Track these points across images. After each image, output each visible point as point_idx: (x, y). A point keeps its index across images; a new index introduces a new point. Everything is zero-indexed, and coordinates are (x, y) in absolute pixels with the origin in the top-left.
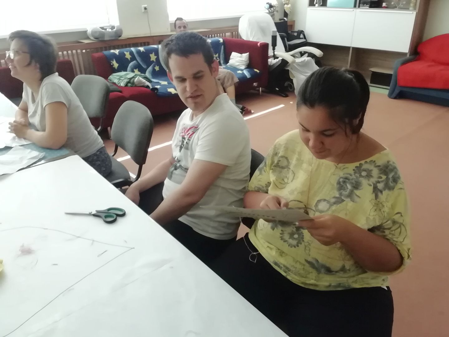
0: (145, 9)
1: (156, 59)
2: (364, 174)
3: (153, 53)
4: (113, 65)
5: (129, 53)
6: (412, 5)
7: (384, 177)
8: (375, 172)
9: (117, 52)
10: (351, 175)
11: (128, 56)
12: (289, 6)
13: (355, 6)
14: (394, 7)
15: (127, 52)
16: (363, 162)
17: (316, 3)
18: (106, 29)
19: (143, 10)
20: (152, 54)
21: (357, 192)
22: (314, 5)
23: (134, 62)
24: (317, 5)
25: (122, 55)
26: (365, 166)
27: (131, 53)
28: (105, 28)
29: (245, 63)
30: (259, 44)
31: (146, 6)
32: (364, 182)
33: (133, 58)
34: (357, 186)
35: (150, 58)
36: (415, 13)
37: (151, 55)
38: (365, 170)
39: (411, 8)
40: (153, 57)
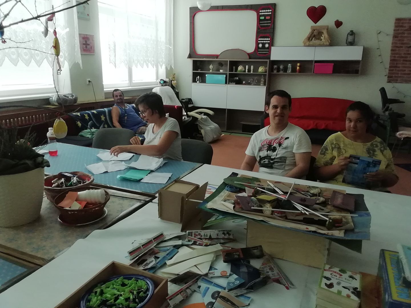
0: (89, 81)
1: (105, 119)
2: (374, 146)
3: (103, 115)
4: (78, 124)
5: (87, 115)
6: (262, 82)
7: (382, 145)
8: (379, 144)
9: (79, 114)
10: (370, 147)
11: (87, 117)
12: (175, 82)
13: (226, 83)
14: (249, 84)
16: (372, 142)
18: (68, 97)
19: (88, 83)
21: (375, 153)
22: (196, 82)
23: (91, 121)
24: (198, 82)
25: (83, 116)
26: (374, 143)
27: (89, 115)
30: (176, 107)
31: (89, 79)
32: (376, 149)
33: (90, 119)
34: (374, 151)
35: (101, 118)
36: (265, 87)
37: (101, 116)
38: (375, 144)
39: (261, 85)
40: (103, 118)
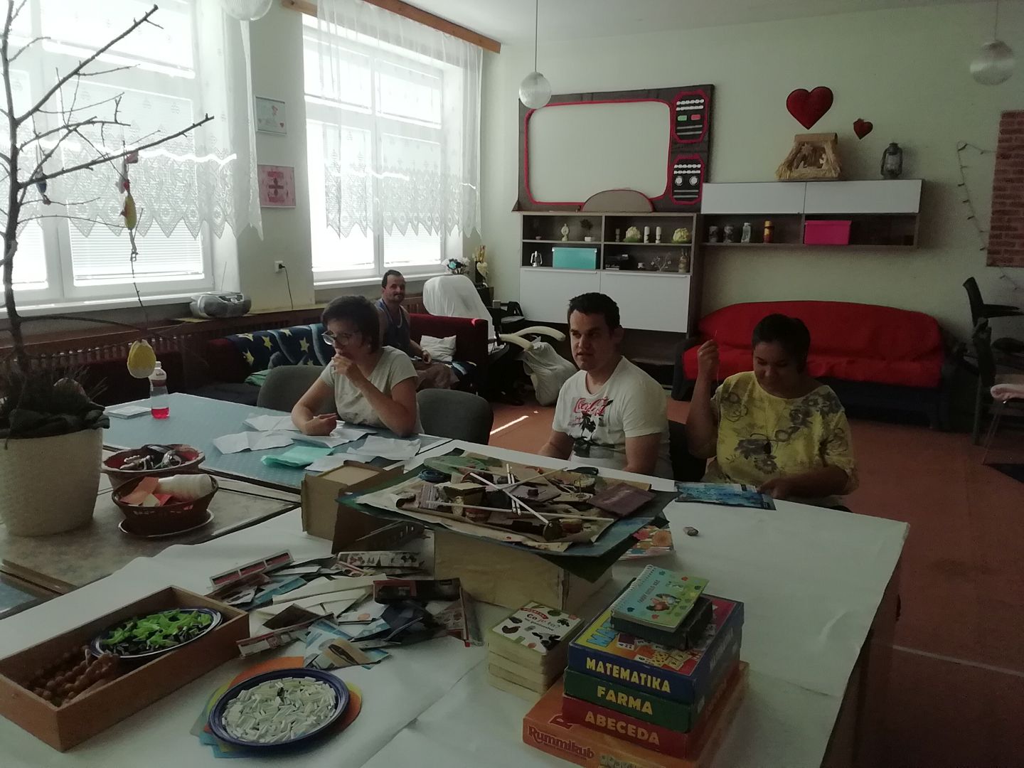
0: (281, 266)
1: (309, 347)
3: (305, 340)
4: (246, 358)
5: (268, 338)
6: (682, 265)
8: (820, 400)
9: (250, 336)
10: (800, 407)
11: (268, 343)
12: (485, 264)
13: (598, 267)
14: (654, 269)
15: (266, 336)
16: (809, 395)
17: (533, 262)
18: (229, 300)
19: (277, 267)
20: (302, 339)
22: (531, 265)
23: (278, 353)
24: (535, 265)
25: (259, 340)
27: (272, 338)
28: (227, 297)
29: (450, 352)
30: (473, 322)
31: (281, 262)
33: (276, 347)
35: (300, 346)
36: (689, 276)
37: (301, 342)
39: (680, 271)
40: (304, 345)
